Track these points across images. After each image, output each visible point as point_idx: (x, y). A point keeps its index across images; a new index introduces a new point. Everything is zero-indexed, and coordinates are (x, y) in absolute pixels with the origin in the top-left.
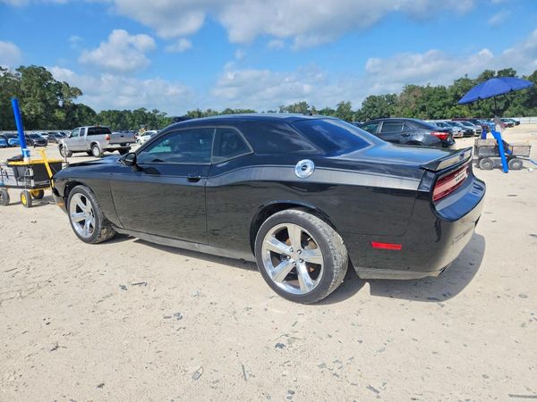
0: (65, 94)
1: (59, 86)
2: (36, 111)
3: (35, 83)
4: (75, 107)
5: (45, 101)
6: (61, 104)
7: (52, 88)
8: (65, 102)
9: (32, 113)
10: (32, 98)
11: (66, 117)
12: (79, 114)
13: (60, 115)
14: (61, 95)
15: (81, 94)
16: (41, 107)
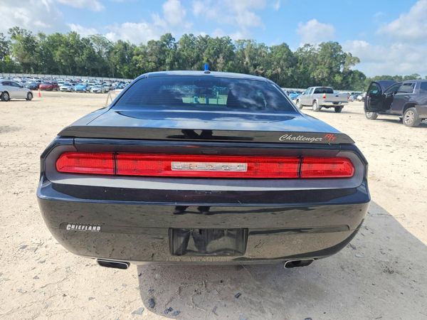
0: (347, 62)
1: (345, 56)
2: (323, 76)
3: (328, 55)
4: (351, 72)
5: (331, 68)
6: (341, 70)
7: (338, 59)
8: (345, 69)
9: (320, 77)
10: (322, 66)
11: (342, 81)
12: (352, 78)
13: (338, 79)
14: (344, 63)
15: (359, 61)
16: (327, 72)
